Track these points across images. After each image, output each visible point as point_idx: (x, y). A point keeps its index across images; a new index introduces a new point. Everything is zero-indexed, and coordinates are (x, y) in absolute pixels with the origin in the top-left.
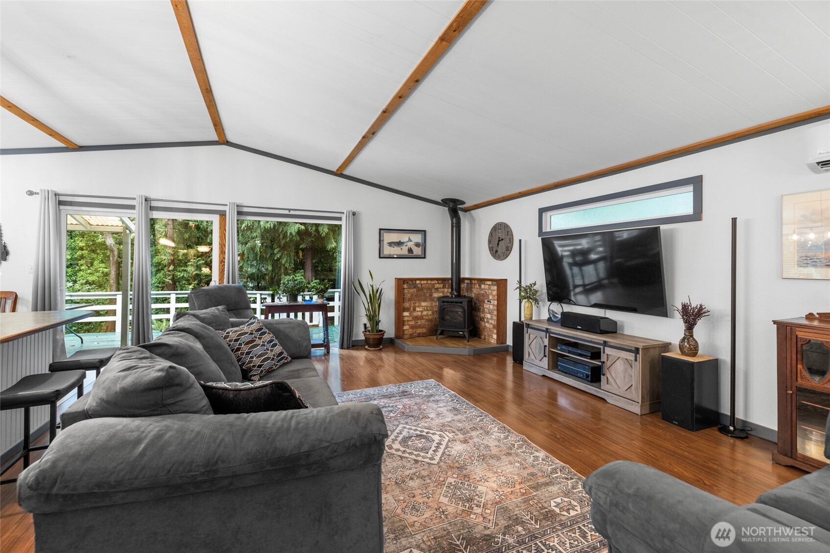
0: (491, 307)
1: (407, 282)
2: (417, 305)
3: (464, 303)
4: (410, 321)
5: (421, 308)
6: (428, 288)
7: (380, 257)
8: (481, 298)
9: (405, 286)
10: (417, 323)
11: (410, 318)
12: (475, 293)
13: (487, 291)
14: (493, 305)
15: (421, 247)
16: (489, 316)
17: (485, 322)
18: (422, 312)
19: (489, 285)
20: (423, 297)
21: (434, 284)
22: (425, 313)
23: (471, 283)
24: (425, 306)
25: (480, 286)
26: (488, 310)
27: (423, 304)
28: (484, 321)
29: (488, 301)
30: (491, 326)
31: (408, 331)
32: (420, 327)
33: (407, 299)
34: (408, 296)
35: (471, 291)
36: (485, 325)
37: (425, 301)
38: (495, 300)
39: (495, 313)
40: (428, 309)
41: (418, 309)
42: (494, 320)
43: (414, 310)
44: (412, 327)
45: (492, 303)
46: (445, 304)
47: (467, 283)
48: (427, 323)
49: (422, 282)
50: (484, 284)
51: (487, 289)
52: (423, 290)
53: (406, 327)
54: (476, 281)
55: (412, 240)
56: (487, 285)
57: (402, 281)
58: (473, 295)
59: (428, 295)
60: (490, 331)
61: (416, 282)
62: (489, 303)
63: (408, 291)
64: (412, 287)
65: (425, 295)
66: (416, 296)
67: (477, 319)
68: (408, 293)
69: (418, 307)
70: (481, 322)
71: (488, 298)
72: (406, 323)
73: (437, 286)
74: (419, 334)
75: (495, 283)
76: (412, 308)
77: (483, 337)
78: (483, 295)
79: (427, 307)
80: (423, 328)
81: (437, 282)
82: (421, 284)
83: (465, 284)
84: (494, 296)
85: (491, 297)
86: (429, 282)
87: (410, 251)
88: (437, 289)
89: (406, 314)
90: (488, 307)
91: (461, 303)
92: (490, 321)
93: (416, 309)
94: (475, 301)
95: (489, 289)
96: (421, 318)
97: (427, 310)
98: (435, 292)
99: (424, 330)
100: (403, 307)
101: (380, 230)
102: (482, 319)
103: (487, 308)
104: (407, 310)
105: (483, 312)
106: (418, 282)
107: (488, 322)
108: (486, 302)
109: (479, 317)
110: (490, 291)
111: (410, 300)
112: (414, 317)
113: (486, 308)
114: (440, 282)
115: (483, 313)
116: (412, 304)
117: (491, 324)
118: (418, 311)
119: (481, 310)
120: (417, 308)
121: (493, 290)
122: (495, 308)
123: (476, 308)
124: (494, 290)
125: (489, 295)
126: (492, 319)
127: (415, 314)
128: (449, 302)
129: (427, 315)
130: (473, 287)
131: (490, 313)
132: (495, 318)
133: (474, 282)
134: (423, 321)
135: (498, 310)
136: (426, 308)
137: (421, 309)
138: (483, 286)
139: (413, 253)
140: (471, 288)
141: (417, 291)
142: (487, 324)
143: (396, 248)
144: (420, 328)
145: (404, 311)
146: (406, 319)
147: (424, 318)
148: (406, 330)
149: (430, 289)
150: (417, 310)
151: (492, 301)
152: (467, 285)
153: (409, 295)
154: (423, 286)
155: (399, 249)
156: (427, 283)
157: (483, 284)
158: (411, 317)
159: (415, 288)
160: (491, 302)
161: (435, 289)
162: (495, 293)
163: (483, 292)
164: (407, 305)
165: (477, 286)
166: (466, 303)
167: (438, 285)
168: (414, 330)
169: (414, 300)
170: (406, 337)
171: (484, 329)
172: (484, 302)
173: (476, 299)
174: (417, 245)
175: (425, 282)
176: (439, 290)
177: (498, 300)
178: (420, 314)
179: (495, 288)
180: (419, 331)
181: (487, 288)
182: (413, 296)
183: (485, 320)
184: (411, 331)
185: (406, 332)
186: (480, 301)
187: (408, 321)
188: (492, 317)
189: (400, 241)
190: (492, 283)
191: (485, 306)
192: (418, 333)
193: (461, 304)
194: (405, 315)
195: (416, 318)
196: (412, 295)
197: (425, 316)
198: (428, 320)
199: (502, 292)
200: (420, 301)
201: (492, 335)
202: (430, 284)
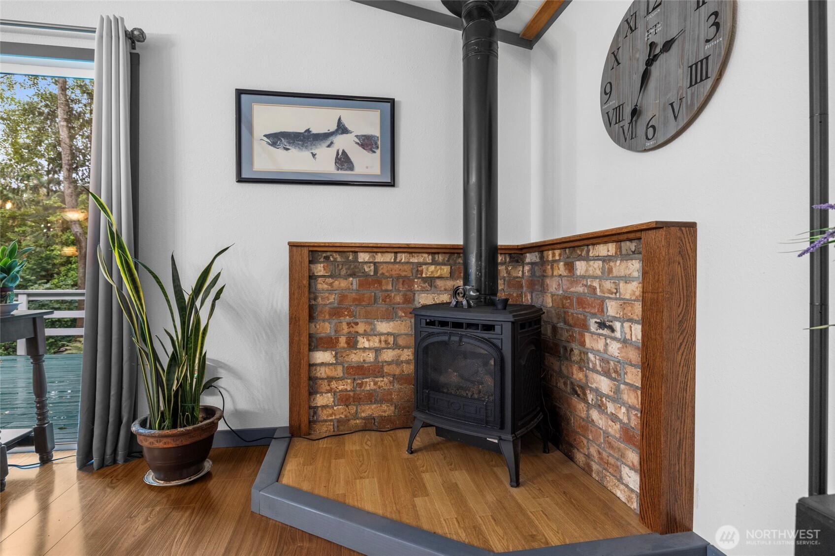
0: (614, 348)
1: (327, 258)
2: (361, 328)
3: (498, 328)
4: (337, 379)
5: (377, 339)
6: (399, 277)
7: (241, 180)
8: (575, 311)
9: (320, 269)
10: (361, 385)
11: (339, 372)
12: (553, 295)
13: (596, 284)
14: (625, 342)
15: (378, 152)
16: (604, 384)
17: (589, 406)
18: (377, 351)
19: (606, 259)
20: (381, 307)
21: (420, 264)
22: (388, 355)
23: (543, 262)
24: (388, 334)
25: (570, 267)
26: (602, 360)
27: (383, 327)
28: (585, 400)
29: (602, 325)
30: (614, 429)
31: (330, 411)
32: (371, 398)
33: (327, 308)
34: (327, 299)
35: (544, 289)
36: (588, 416)
37: (389, 316)
38: (630, 320)
39: (634, 376)
40: (401, 342)
41: (363, 342)
42: (630, 408)
43: (352, 344)
44: (344, 399)
45: (618, 334)
46: (436, 329)
47: (532, 264)
48: (397, 386)
49: (379, 258)
50: (587, 259)
51: (594, 277)
52: (380, 283)
53: (322, 400)
54: (557, 252)
55: (349, 128)
56: (597, 258)
57: (305, 251)
58: (549, 302)
59: (399, 299)
60: (611, 446)
61: (356, 258)
62: (606, 332)
63: (331, 284)
64: (343, 272)
65: (387, 297)
66: (358, 301)
67: (561, 385)
68: (331, 292)
69: (366, 334)
70: (575, 399)
71: (602, 310)
72: (324, 386)
73: (430, 271)
74: (370, 419)
75: (632, 246)
76: (343, 340)
77: (580, 458)
78: (581, 301)
79: (396, 336)
80: (381, 402)
81: (429, 259)
82: (375, 263)
83: (527, 268)
84: (625, 303)
85: (612, 309)
86: (403, 257)
87: (343, 160)
88: (431, 281)
89: (322, 357)
90: (600, 345)
91: (489, 328)
92: (611, 408)
93: (356, 342)
94: (555, 321)
95: (607, 273)
96: (376, 370)
97: (396, 346)
98: (423, 290)
99: (386, 410)
100: (311, 336)
101: (240, 93)
102: (580, 391)
103: (596, 352)
104: (329, 344)
105: (583, 364)
106: (363, 257)
107: (601, 407)
108: (593, 327)
109: (567, 378)
110: (608, 285)
111: (336, 313)
112: (350, 367)
113: (592, 350)
114: (440, 258)
115: (581, 369)
116: (345, 326)
117: (614, 418)
118: (365, 349)
119: (575, 358)
120: (360, 339)
121: (620, 278)
122: (635, 356)
123: (556, 345)
124: (627, 279)
125: (603, 300)
126: (616, 398)
127: (355, 358)
128: (443, 324)
129: (397, 362)
130: (549, 272)
131: (607, 374)
132: (633, 399)
133: (549, 255)
134: (383, 382)
135: (648, 368)
136: (391, 340)
137: (375, 342)
138: (580, 267)
139: (351, 168)
140: (544, 277)
141: (361, 285)
142: (595, 415)
143: (294, 152)
144: (371, 403)
145: (312, 348)
146: (322, 372)
147: (386, 369)
148: (325, 407)
149: (407, 281)
150: (360, 346)
151: (617, 325)
152: (532, 271)
153: (332, 298)
154: (383, 270)
155: (306, 154)
156: (395, 262)
157: (580, 258)
158: (340, 368)
159: (353, 275)
160: (613, 330)
161: (425, 280)
162: (632, 289)
163: (580, 289)
164: (325, 328)
165: (561, 269)
166: (508, 328)
167: (432, 268)
168: (353, 409)
169: (351, 315)
170: (323, 429)
171: (585, 429)
172: (585, 327)
173: (558, 316)
174: (367, 143)
175: (389, 257)
176: (439, 283)
177: (647, 323)
178: (370, 357)
179: (634, 267)
180: (369, 410)
181: (599, 273)
182: (347, 303)
183: (590, 397)
184: (340, 411)
185: (323, 415)
186: (571, 322)
187: (330, 379)
188: (617, 391)
189: (308, 131)
190: (620, 248)
191: (589, 342)
192: (364, 418)
193: (486, 335)
194: (319, 361)
195: (360, 371)
196: (343, 297)
197: (389, 363)
198: (399, 379)
199: (671, 282)
200: (370, 317)
201: (618, 469)
202: (408, 263)
